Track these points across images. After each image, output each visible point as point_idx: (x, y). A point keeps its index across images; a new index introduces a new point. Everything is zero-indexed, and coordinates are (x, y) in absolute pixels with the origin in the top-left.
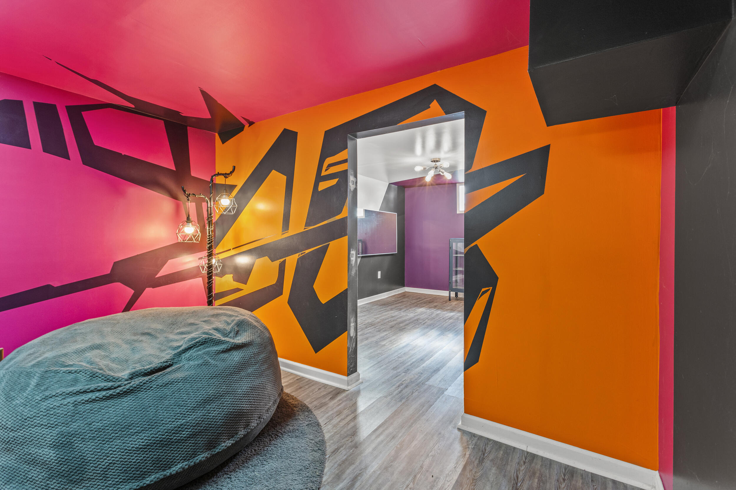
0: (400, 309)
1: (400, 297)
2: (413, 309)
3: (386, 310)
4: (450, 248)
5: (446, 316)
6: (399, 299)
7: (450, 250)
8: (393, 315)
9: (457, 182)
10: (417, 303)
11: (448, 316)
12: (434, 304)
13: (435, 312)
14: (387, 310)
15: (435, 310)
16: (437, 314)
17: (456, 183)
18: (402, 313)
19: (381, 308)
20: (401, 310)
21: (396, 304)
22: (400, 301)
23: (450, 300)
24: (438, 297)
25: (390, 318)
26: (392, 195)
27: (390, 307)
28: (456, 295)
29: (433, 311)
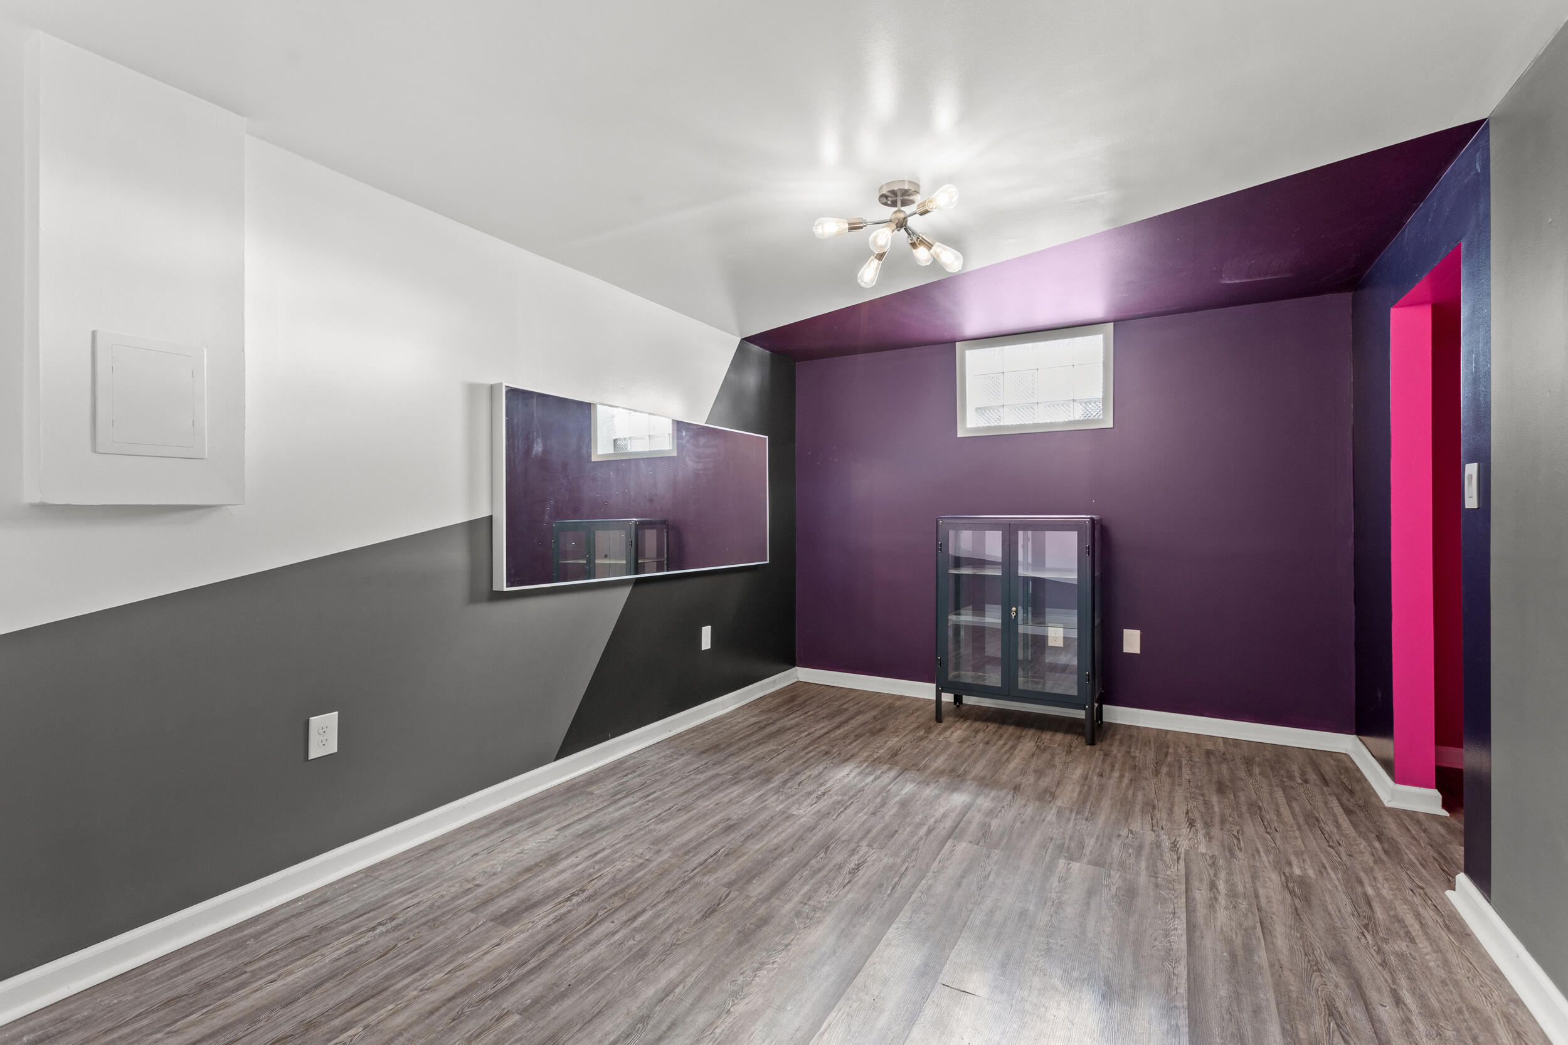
0: (767, 775)
1: (776, 709)
2: (816, 772)
3: (713, 783)
4: (941, 547)
5: (938, 814)
6: (775, 715)
7: (940, 555)
8: (736, 812)
9: (958, 336)
10: (832, 735)
11: (944, 816)
12: (890, 744)
13: (894, 788)
14: (718, 780)
15: (893, 773)
16: (904, 804)
17: (952, 342)
18: (772, 800)
19: (698, 771)
20: (767, 781)
21: (760, 743)
22: (774, 728)
23: (939, 718)
24: (898, 703)
25: (718, 835)
26: (752, 379)
27: (733, 760)
28: (958, 699)
29: (885, 779)
